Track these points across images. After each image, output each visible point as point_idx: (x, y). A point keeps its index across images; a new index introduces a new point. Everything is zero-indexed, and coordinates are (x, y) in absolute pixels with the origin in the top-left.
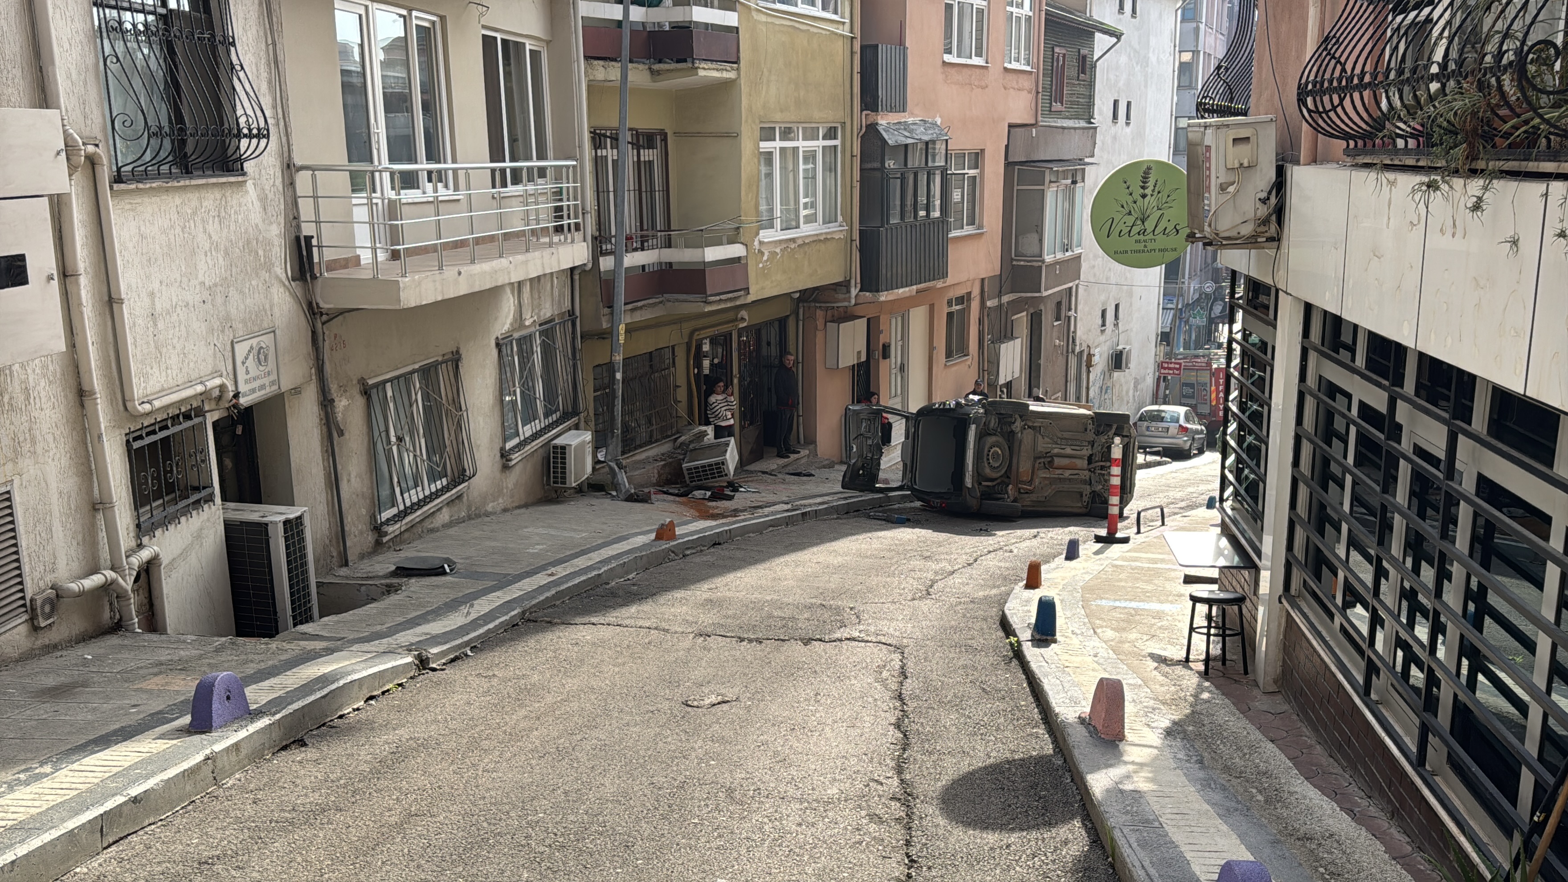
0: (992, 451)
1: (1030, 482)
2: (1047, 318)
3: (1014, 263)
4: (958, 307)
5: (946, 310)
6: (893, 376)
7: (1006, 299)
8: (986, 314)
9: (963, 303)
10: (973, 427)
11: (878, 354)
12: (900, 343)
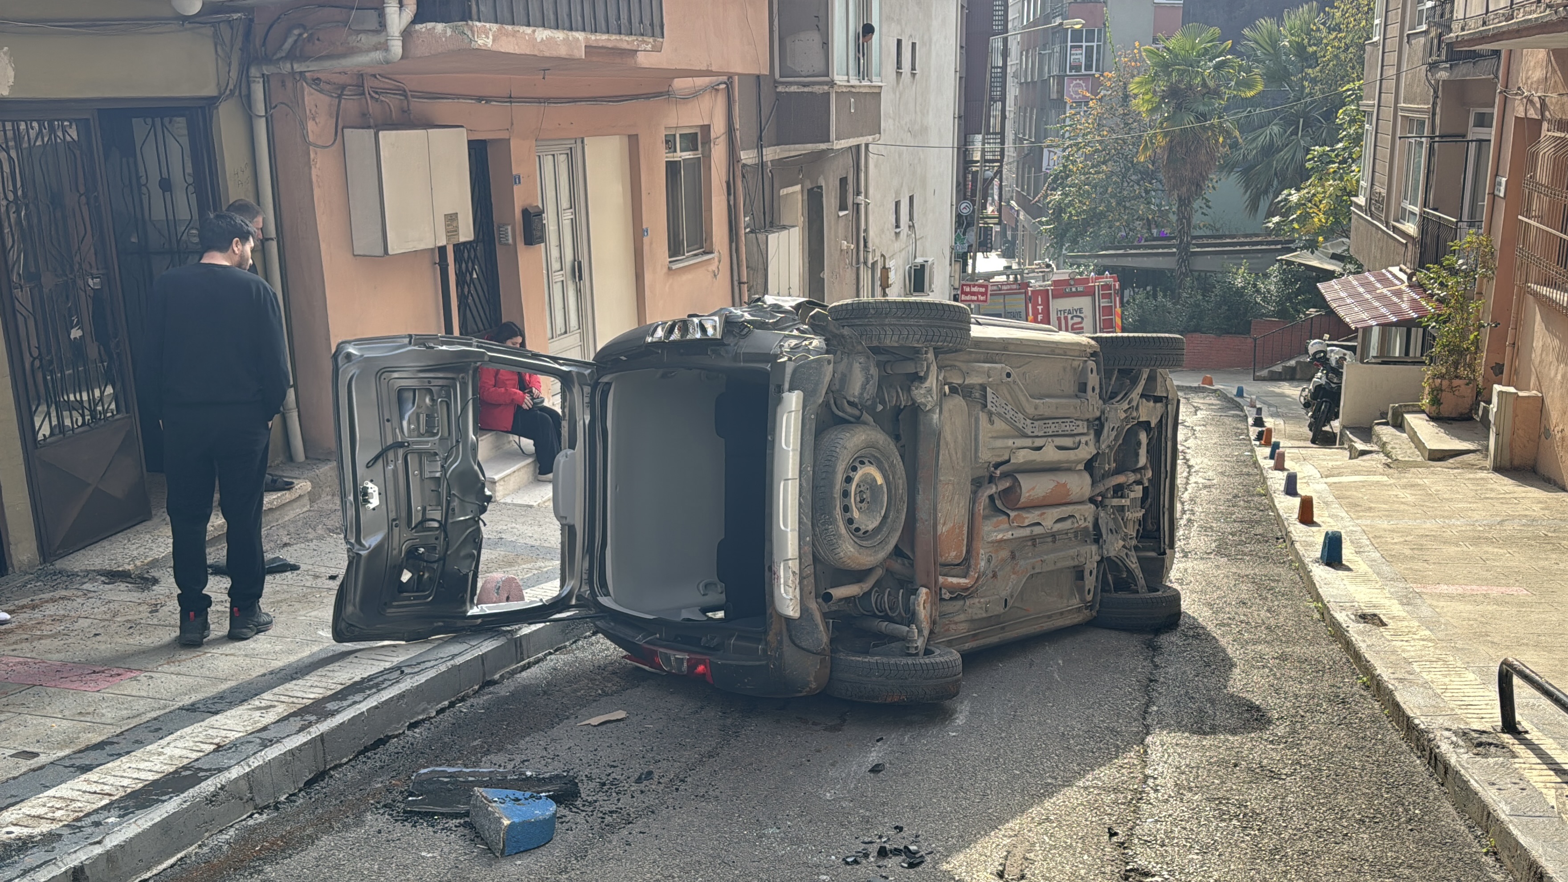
0: (857, 477)
1: (964, 565)
2: (830, 201)
3: (780, 89)
4: (687, 155)
5: (664, 156)
6: (557, 289)
7: (771, 154)
8: (739, 174)
9: (696, 149)
10: (793, 400)
11: (513, 232)
12: (567, 216)
